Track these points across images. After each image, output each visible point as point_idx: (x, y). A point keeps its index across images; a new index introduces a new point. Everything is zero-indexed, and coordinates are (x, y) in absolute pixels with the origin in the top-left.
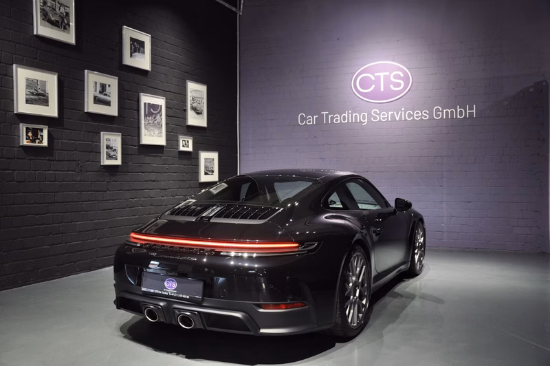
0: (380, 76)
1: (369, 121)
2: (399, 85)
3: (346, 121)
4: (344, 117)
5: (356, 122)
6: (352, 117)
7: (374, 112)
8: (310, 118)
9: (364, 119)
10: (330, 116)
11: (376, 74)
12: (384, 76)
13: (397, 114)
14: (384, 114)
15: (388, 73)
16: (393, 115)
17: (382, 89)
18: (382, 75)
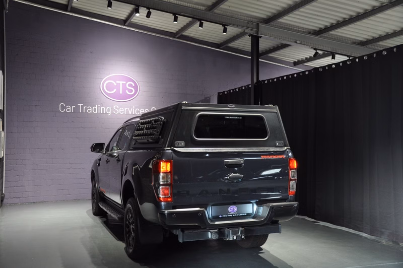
0: (120, 84)
1: (112, 113)
2: (131, 91)
3: (96, 112)
4: (95, 109)
5: (103, 113)
6: (100, 109)
7: (116, 107)
8: (69, 107)
9: (109, 111)
10: (84, 107)
11: (117, 82)
12: (123, 84)
13: (130, 110)
14: (122, 109)
15: (125, 82)
16: (127, 110)
17: (121, 93)
18: (121, 83)
